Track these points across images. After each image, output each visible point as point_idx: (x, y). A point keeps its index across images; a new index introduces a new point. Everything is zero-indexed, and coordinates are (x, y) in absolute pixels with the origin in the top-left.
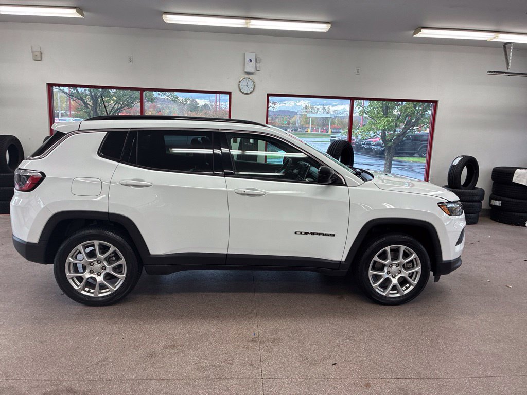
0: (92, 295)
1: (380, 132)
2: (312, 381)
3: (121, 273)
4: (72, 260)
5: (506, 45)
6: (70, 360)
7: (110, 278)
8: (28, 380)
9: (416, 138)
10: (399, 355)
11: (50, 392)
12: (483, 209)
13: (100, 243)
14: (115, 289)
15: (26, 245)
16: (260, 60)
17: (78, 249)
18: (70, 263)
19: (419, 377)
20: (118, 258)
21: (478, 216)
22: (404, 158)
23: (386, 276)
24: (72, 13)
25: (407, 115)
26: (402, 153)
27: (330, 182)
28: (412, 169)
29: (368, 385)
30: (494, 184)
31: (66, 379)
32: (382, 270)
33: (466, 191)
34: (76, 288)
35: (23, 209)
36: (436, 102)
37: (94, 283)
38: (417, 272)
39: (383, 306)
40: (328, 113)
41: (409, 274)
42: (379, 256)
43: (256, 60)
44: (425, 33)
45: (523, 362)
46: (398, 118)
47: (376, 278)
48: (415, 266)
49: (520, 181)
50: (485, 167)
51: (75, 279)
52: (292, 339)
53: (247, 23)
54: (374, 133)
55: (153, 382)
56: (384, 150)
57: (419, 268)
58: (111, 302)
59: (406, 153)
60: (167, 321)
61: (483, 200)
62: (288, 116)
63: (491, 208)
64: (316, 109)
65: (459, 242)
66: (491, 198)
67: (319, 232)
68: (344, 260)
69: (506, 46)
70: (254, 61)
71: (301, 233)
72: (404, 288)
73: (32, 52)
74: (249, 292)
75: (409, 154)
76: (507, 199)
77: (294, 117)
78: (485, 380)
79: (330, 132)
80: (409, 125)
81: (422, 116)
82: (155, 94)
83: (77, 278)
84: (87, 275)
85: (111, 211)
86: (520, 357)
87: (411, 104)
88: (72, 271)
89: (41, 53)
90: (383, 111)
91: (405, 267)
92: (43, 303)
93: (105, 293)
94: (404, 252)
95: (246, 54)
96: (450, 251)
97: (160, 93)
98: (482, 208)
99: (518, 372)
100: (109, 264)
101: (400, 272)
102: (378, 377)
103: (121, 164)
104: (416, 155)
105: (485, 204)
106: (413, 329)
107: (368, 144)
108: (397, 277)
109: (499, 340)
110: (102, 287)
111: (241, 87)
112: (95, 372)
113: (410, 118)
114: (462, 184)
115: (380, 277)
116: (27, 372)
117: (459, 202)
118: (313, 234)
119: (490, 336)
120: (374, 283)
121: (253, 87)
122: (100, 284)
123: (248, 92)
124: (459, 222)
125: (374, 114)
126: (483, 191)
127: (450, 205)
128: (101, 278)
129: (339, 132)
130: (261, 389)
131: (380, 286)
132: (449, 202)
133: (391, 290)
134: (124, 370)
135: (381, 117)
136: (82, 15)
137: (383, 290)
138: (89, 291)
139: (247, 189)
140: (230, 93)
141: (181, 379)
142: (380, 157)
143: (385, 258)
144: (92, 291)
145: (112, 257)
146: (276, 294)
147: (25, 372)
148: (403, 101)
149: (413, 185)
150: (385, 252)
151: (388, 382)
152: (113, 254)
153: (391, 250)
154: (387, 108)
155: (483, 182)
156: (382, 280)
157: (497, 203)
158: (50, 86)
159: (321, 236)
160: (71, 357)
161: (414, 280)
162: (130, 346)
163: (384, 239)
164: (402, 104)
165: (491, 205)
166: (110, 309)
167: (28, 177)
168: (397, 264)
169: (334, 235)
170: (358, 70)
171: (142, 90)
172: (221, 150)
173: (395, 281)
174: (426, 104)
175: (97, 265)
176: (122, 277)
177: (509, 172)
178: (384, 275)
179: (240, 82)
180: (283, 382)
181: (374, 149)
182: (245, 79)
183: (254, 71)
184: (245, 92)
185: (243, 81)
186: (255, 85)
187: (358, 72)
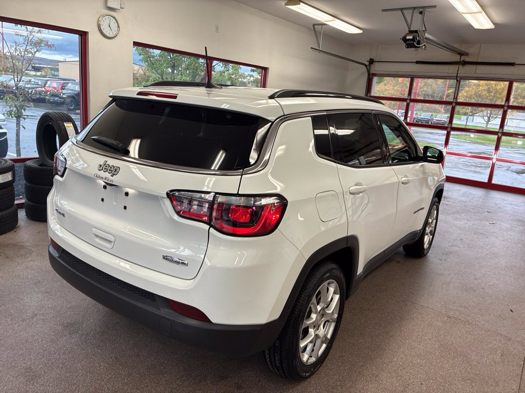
5: (314, 26)
36: (266, 69)
68: (422, 228)
71: (415, 212)
85: (349, 234)
103: (338, 165)
111: (102, 27)
118: (418, 211)
121: (117, 30)
123: (112, 36)
179: (100, 20)
182: (106, 17)
183: (120, 8)
184: (107, 34)
185: (104, 19)
186: (119, 27)
187: (217, 30)
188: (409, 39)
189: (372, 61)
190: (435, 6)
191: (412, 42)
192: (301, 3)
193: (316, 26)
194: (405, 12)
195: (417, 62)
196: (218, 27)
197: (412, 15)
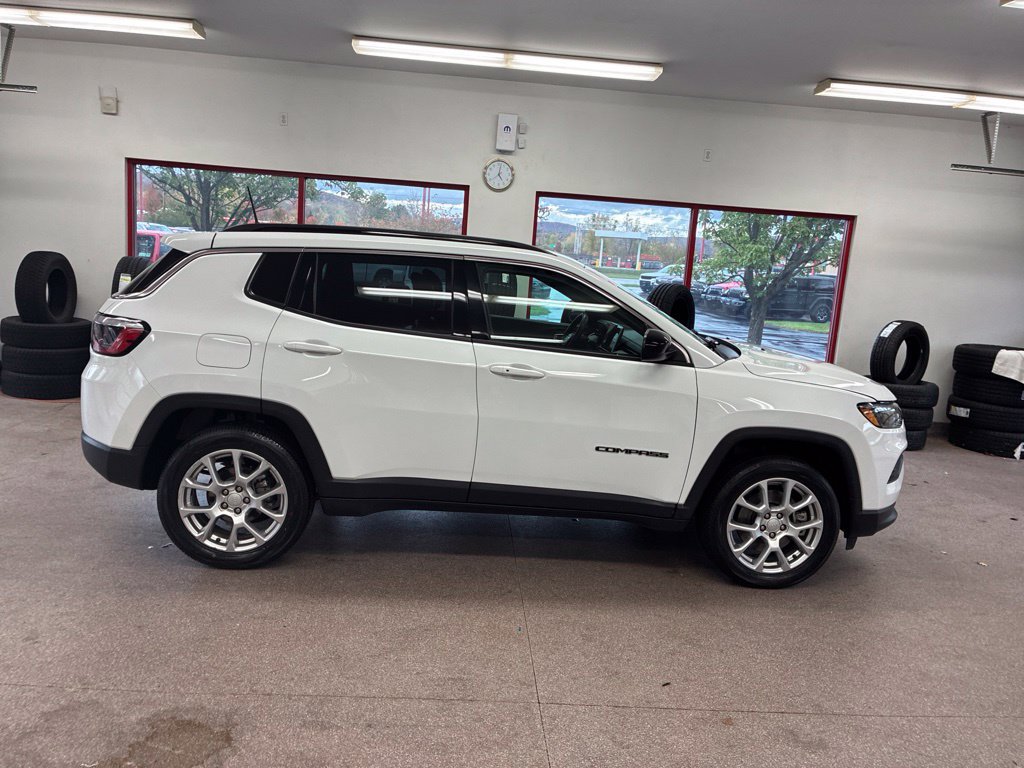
0: (224, 549)
1: (742, 272)
2: (628, 711)
3: (276, 509)
4: (191, 483)
5: (986, 117)
6: (194, 659)
7: (257, 519)
8: (122, 692)
9: (808, 286)
10: (781, 675)
11: (165, 711)
12: (935, 423)
13: (242, 455)
14: (265, 540)
15: (110, 453)
16: (526, 128)
17: (202, 464)
18: (186, 489)
19: (819, 711)
20: (273, 484)
21: (925, 436)
22: (782, 322)
23: (759, 534)
24: (184, 30)
25: (794, 240)
26: (780, 313)
27: (664, 358)
28: (796, 343)
29: (728, 722)
30: (956, 377)
31: (192, 691)
32: (751, 523)
33: (904, 387)
34: (195, 534)
35: (106, 388)
36: (851, 219)
37: (227, 527)
38: (815, 529)
39: (750, 589)
40: (635, 230)
41: (801, 532)
42: (747, 498)
43: (518, 127)
44: (837, 90)
45: (1006, 694)
46: (777, 246)
47: (741, 537)
48: (812, 517)
49: (1006, 372)
50: (942, 343)
51: (194, 518)
52: (588, 639)
53: (507, 61)
54: (732, 272)
55: (345, 701)
56: (744, 306)
57: (819, 523)
58: (258, 562)
59: (787, 313)
60: (360, 600)
61: (935, 405)
62: (558, 234)
63: (949, 421)
64: (613, 222)
65: (893, 478)
66: (951, 402)
67: (639, 450)
68: (682, 501)
69: (989, 118)
70: (514, 128)
71: (607, 449)
72: (790, 558)
73: (101, 98)
74: (505, 555)
75: (792, 315)
76: (982, 405)
77: (569, 235)
78: (938, 721)
79: (638, 268)
80: (797, 260)
81: (823, 242)
82: (319, 184)
83: (197, 516)
84: (216, 511)
85: (264, 397)
86: (1001, 686)
87: (803, 221)
88: (188, 503)
89: (118, 101)
90: (749, 231)
91: (795, 519)
92: (132, 560)
93: (246, 546)
94: (793, 491)
95: (500, 115)
96: (876, 493)
97: (329, 182)
98: (934, 420)
99: (997, 710)
100: (257, 493)
101: (784, 528)
102: (746, 709)
103: (285, 312)
104: (804, 318)
105: (938, 413)
106: (807, 630)
107: (713, 293)
108: (779, 537)
109: (963, 656)
110: (243, 534)
111: (488, 177)
112: (242, 681)
113: (800, 246)
114: (897, 373)
115: (747, 535)
116: (119, 678)
117: (895, 404)
118: (628, 452)
119: (946, 649)
120: (736, 547)
121: (510, 178)
122: (239, 529)
123: (502, 187)
124: (895, 439)
125: (733, 235)
126: (936, 389)
127: (879, 409)
128: (242, 517)
129: (656, 268)
130: (538, 721)
131: (746, 552)
132: (878, 403)
133: (767, 561)
134: (293, 679)
135: (745, 242)
136: (202, 34)
137: (751, 560)
138: (217, 542)
139: (513, 366)
140: (466, 188)
141: (395, 699)
142: (737, 319)
143: (758, 502)
144: (223, 541)
145: (262, 480)
146: (554, 561)
147: (115, 677)
148: (786, 213)
149: (807, 369)
150: (758, 489)
151: (764, 718)
152: (264, 476)
153: (770, 487)
154: (757, 226)
155: (937, 372)
156: (751, 540)
157: (963, 412)
158: (132, 163)
159: (643, 456)
160: (195, 655)
161: (809, 544)
162: (298, 639)
163: (758, 466)
164: (785, 219)
165: (950, 416)
166: (256, 575)
167: (118, 330)
168: (779, 513)
169: (666, 456)
170: (708, 153)
171: (303, 177)
172: (466, 294)
173: (774, 544)
174: (832, 221)
175: (235, 495)
176: (279, 517)
177: (987, 354)
178: (755, 531)
179: (486, 168)
180: (576, 711)
181: (724, 302)
182: (497, 163)
183: (514, 149)
184: (496, 186)
185: (492, 166)
186: (513, 175)
187: (709, 158)
192: (833, 85)
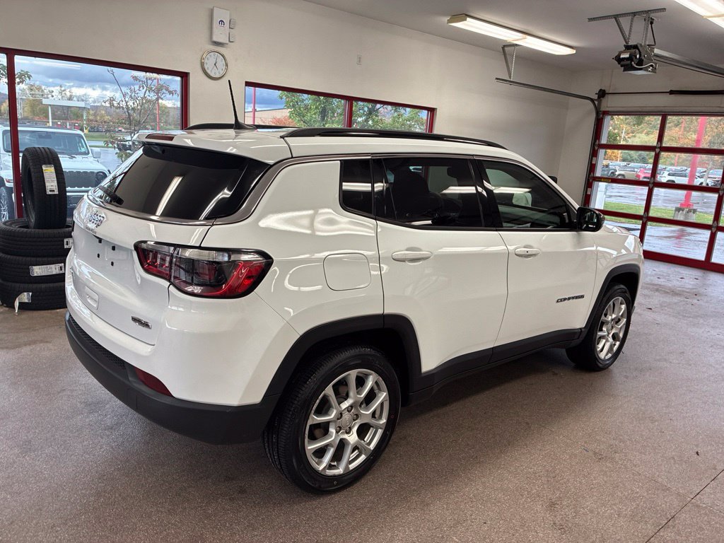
4: (318, 419)
5: (504, 48)
14: (371, 448)
16: (235, 24)
34: (319, 469)
36: (433, 110)
42: (604, 314)
43: (230, 22)
44: (470, 25)
67: (573, 296)
68: (584, 326)
71: (561, 300)
84: (336, 439)
93: (355, 461)
95: (215, 9)
111: (206, 67)
118: (569, 298)
120: (598, 348)
121: (224, 68)
123: (218, 76)
128: (355, 436)
156: (604, 341)
169: (583, 296)
175: (347, 416)
176: (383, 423)
179: (204, 57)
182: (212, 54)
183: (228, 42)
184: (212, 75)
185: (208, 56)
186: (227, 65)
187: (360, 61)
188: (624, 58)
189: (602, 94)
190: (664, 9)
191: (629, 62)
192: (468, 19)
193: (506, 48)
194: (621, 20)
195: (672, 92)
196: (360, 58)
197: (631, 24)
